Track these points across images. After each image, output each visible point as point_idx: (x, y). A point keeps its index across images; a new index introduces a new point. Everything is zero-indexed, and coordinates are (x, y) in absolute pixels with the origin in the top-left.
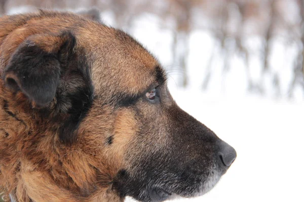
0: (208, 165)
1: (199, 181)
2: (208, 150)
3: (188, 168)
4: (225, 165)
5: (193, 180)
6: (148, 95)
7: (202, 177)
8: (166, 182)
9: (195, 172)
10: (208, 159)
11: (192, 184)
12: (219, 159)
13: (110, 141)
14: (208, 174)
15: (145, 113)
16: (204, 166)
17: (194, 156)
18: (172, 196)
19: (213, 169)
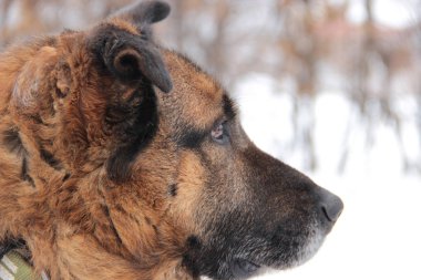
0: (307, 222)
1: (296, 245)
2: (305, 202)
3: (279, 228)
4: (329, 220)
5: (288, 244)
6: (213, 133)
7: (299, 239)
8: (252, 251)
9: (289, 233)
10: (306, 213)
11: (287, 250)
12: (321, 212)
13: (174, 191)
14: (307, 234)
15: (213, 158)
16: (301, 224)
17: (287, 212)
18: (261, 269)
19: (314, 226)
